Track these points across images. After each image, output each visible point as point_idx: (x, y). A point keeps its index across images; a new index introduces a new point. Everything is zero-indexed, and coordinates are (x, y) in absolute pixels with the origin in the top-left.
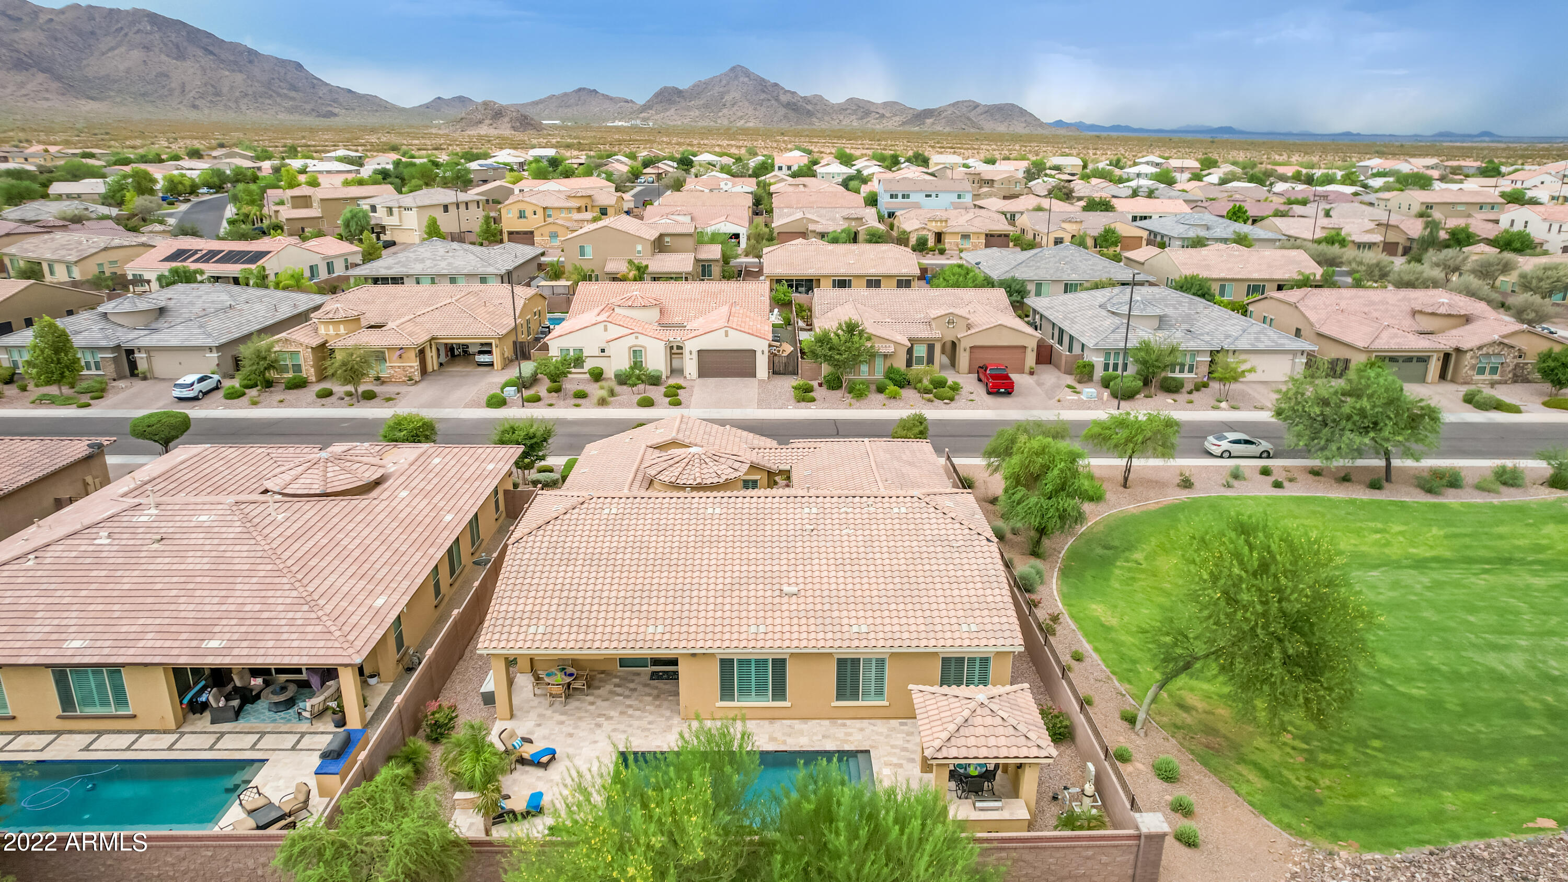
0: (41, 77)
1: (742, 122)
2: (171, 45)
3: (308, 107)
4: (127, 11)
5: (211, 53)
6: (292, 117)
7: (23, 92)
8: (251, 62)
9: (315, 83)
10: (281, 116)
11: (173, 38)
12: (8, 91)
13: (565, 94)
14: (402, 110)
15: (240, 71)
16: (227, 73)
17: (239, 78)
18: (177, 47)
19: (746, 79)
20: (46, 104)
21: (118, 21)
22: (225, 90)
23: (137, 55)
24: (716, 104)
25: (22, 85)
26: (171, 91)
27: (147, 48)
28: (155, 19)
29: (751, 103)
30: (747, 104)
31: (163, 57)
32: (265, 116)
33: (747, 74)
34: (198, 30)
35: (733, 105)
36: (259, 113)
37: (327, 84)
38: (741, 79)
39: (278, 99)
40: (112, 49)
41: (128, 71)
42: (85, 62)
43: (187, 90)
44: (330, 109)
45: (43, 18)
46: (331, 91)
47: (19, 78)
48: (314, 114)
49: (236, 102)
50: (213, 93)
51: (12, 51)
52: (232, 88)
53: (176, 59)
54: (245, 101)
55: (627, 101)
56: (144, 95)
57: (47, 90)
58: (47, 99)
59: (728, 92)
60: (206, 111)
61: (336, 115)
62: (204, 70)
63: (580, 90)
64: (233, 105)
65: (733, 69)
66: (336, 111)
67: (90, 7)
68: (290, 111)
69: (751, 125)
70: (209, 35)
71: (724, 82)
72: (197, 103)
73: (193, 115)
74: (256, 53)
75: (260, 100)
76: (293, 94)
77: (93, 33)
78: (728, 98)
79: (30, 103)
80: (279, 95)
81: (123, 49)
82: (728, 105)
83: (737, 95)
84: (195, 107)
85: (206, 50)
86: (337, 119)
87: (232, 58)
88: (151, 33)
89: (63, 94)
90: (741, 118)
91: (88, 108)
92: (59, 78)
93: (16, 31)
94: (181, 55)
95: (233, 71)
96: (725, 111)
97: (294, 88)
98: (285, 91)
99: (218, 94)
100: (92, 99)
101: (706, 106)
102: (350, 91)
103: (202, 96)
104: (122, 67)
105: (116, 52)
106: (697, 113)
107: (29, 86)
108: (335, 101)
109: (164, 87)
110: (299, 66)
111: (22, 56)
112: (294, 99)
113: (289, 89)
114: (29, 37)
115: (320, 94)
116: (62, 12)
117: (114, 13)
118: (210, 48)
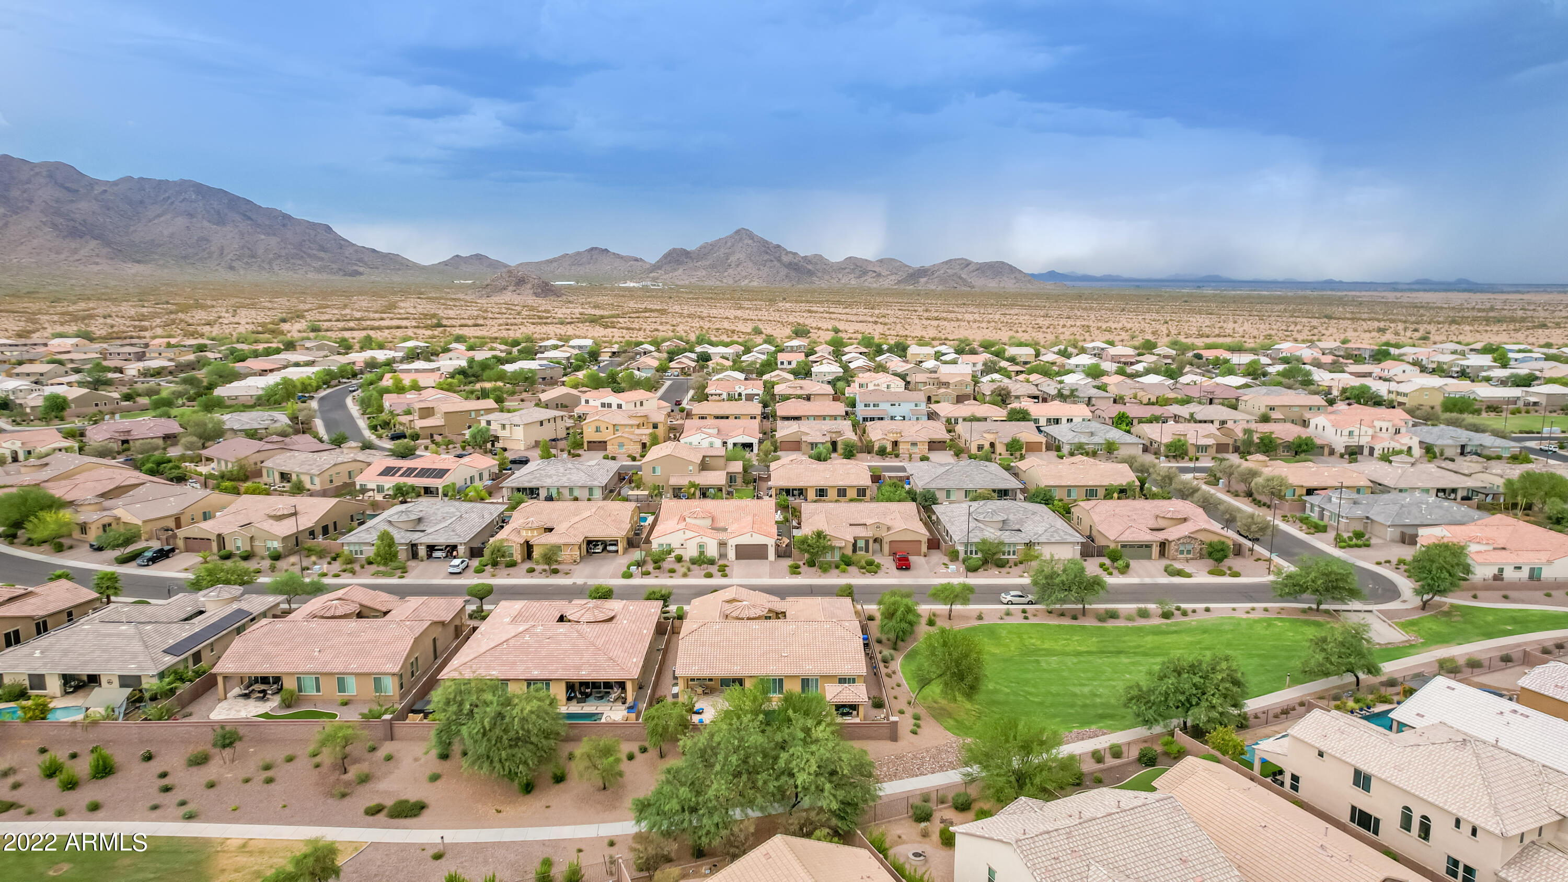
0: (93, 243)
1: (747, 281)
2: (212, 212)
3: (336, 267)
4: (175, 182)
5: (250, 218)
6: (320, 277)
7: (76, 257)
8: (284, 225)
9: (342, 243)
10: (310, 275)
11: (214, 206)
12: (63, 256)
13: (578, 253)
14: (424, 268)
15: (274, 235)
16: (263, 237)
17: (273, 241)
18: (218, 213)
19: (750, 242)
20: (96, 268)
21: (165, 191)
22: (260, 252)
23: (181, 221)
24: (721, 265)
25: (75, 251)
26: (211, 254)
27: (191, 215)
28: (199, 189)
29: (755, 264)
30: (751, 264)
31: (206, 224)
32: (295, 276)
33: (751, 236)
34: (239, 198)
35: (738, 266)
36: (291, 273)
37: (354, 245)
38: (746, 242)
39: (308, 260)
40: (159, 216)
41: (172, 235)
42: (132, 228)
43: (225, 252)
44: (355, 268)
45: (98, 190)
46: (356, 251)
47: (73, 245)
48: (341, 273)
49: (270, 263)
50: (249, 255)
51: (69, 220)
52: (266, 250)
53: (217, 224)
54: (278, 262)
55: (636, 260)
56: (185, 258)
57: (98, 256)
58: (97, 264)
59: (733, 253)
60: (242, 272)
61: (361, 274)
62: (242, 234)
63: (592, 249)
64: (267, 267)
65: (738, 232)
66: (361, 269)
67: (141, 179)
68: (318, 271)
69: (755, 284)
70: (249, 202)
71: (729, 244)
72: (234, 264)
73: (230, 276)
74: (289, 217)
75: (292, 261)
76: (322, 254)
77: (142, 202)
78: (733, 259)
79: (81, 267)
80: (310, 256)
81: (168, 216)
82: (733, 265)
83: (742, 256)
84: (232, 268)
85: (245, 215)
86: (362, 278)
87: (267, 223)
88: (195, 201)
89: (112, 259)
90: (746, 277)
91: (133, 271)
92: (108, 244)
93: (72, 201)
94: (221, 221)
95: (268, 234)
96: (730, 271)
97: (323, 249)
98: (315, 252)
99: (253, 256)
100: (139, 262)
101: (713, 266)
102: (374, 251)
103: (239, 258)
104: (166, 233)
105: (162, 219)
106: (704, 273)
107: (83, 252)
108: (360, 260)
109: (204, 250)
110: (328, 229)
111: (77, 225)
112: (322, 259)
113: (319, 250)
114: (84, 207)
115: (347, 254)
116: (115, 183)
117: (161, 185)
118: (249, 214)
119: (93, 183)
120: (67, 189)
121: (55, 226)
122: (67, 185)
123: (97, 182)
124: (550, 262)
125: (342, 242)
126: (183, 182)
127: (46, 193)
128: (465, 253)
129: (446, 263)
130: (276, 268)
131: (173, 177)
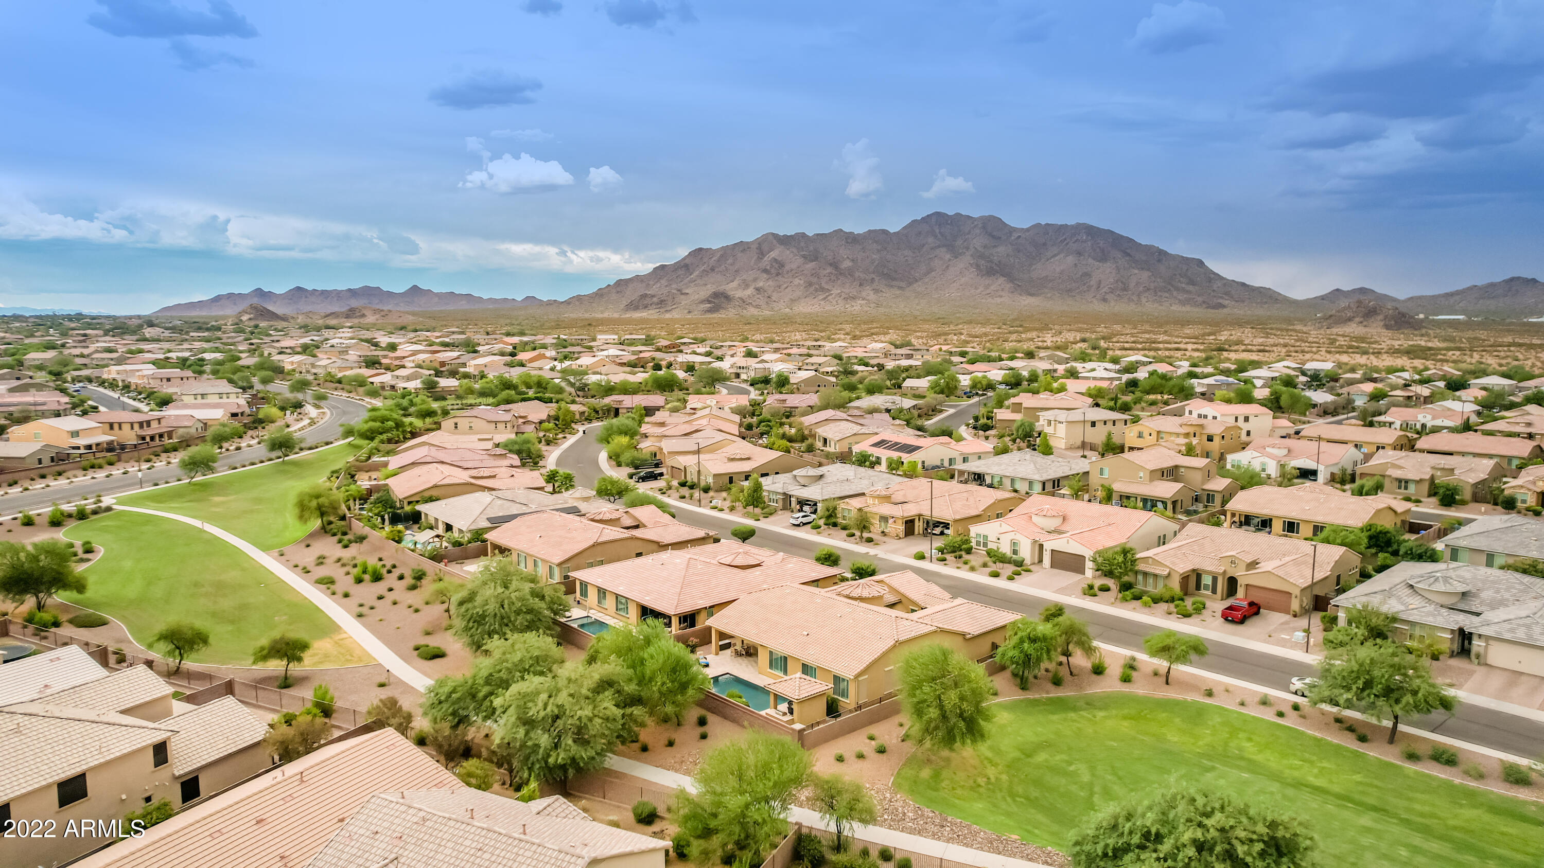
0: (1001, 280)
2: (1098, 250)
3: (1200, 299)
4: (1072, 226)
5: (1129, 255)
6: (1184, 309)
7: (988, 291)
8: (1160, 261)
9: (1214, 278)
10: (1174, 308)
11: (1101, 245)
12: (979, 291)
14: (1295, 302)
15: (1148, 270)
16: (1136, 271)
17: (1145, 275)
18: (1103, 251)
20: (999, 300)
21: (1064, 233)
22: (1132, 285)
23: (1071, 260)
25: (987, 287)
26: (1090, 287)
27: (1079, 254)
28: (1091, 231)
31: (1090, 261)
32: (1161, 308)
34: (1122, 237)
36: (1156, 305)
39: (1175, 293)
40: (1055, 256)
41: (1062, 272)
42: (1034, 267)
44: (1221, 301)
45: (1015, 235)
48: (1204, 306)
49: (1139, 296)
50: (1122, 288)
51: (988, 262)
52: (1137, 284)
53: (1099, 261)
54: (1147, 294)
56: (1070, 290)
57: (1003, 290)
58: (1001, 297)
61: (1224, 307)
62: (1118, 269)
64: (1135, 298)
66: (1226, 302)
67: (1047, 225)
68: (1183, 303)
70: (1131, 240)
72: (1107, 297)
73: (1101, 307)
74: (1165, 253)
75: (1159, 294)
76: (1191, 288)
77: (1045, 244)
79: (990, 300)
80: (1177, 289)
81: (1062, 256)
84: (1105, 300)
85: (1125, 252)
86: (1225, 311)
87: (1144, 258)
88: (1085, 241)
89: (1012, 292)
91: (1026, 302)
93: (995, 246)
94: (1103, 257)
95: (1143, 269)
97: (1192, 282)
98: (1183, 285)
99: (1126, 290)
102: (1243, 284)
103: (1112, 291)
104: (1058, 270)
105: (1057, 258)
107: (992, 288)
108: (1228, 294)
109: (1085, 284)
110: (1200, 263)
112: (1189, 292)
113: (1188, 284)
114: (1002, 251)
115: (1215, 287)
116: (1028, 230)
117: (1062, 228)
118: (1128, 251)
119: (1012, 230)
120: (993, 237)
121: (978, 266)
122: (995, 233)
123: (1015, 230)
124: (1451, 295)
125: (1212, 276)
126: (1078, 225)
127: (978, 242)
128: (1346, 287)
129: (1323, 298)
130: (1144, 300)
131: (1071, 222)
